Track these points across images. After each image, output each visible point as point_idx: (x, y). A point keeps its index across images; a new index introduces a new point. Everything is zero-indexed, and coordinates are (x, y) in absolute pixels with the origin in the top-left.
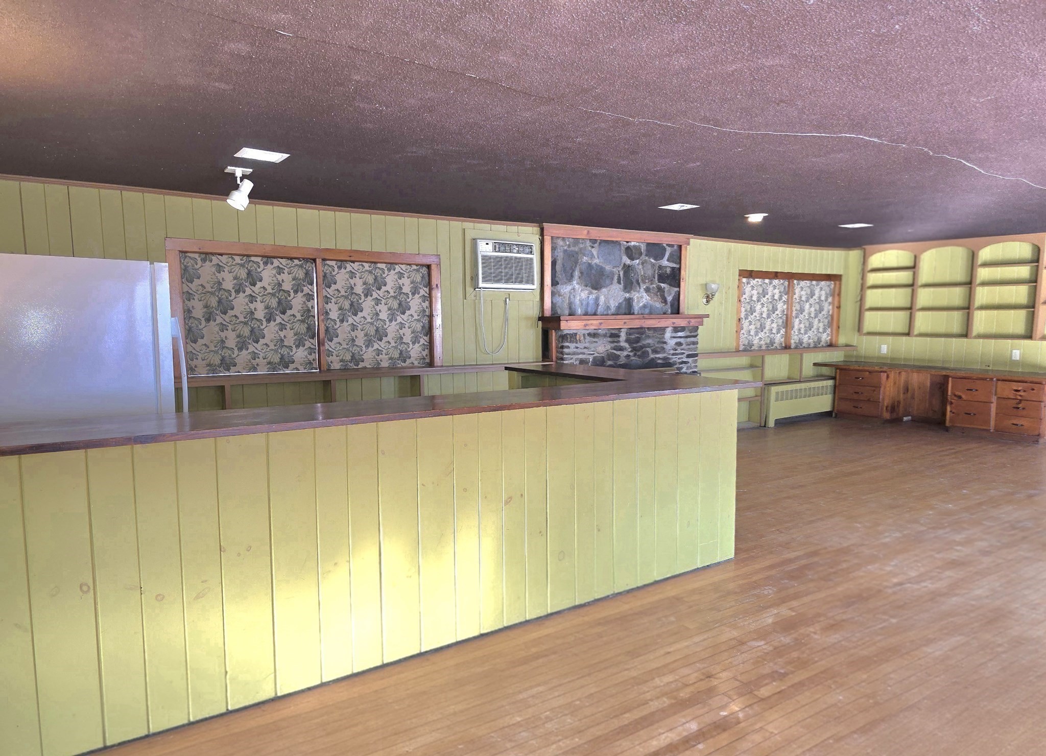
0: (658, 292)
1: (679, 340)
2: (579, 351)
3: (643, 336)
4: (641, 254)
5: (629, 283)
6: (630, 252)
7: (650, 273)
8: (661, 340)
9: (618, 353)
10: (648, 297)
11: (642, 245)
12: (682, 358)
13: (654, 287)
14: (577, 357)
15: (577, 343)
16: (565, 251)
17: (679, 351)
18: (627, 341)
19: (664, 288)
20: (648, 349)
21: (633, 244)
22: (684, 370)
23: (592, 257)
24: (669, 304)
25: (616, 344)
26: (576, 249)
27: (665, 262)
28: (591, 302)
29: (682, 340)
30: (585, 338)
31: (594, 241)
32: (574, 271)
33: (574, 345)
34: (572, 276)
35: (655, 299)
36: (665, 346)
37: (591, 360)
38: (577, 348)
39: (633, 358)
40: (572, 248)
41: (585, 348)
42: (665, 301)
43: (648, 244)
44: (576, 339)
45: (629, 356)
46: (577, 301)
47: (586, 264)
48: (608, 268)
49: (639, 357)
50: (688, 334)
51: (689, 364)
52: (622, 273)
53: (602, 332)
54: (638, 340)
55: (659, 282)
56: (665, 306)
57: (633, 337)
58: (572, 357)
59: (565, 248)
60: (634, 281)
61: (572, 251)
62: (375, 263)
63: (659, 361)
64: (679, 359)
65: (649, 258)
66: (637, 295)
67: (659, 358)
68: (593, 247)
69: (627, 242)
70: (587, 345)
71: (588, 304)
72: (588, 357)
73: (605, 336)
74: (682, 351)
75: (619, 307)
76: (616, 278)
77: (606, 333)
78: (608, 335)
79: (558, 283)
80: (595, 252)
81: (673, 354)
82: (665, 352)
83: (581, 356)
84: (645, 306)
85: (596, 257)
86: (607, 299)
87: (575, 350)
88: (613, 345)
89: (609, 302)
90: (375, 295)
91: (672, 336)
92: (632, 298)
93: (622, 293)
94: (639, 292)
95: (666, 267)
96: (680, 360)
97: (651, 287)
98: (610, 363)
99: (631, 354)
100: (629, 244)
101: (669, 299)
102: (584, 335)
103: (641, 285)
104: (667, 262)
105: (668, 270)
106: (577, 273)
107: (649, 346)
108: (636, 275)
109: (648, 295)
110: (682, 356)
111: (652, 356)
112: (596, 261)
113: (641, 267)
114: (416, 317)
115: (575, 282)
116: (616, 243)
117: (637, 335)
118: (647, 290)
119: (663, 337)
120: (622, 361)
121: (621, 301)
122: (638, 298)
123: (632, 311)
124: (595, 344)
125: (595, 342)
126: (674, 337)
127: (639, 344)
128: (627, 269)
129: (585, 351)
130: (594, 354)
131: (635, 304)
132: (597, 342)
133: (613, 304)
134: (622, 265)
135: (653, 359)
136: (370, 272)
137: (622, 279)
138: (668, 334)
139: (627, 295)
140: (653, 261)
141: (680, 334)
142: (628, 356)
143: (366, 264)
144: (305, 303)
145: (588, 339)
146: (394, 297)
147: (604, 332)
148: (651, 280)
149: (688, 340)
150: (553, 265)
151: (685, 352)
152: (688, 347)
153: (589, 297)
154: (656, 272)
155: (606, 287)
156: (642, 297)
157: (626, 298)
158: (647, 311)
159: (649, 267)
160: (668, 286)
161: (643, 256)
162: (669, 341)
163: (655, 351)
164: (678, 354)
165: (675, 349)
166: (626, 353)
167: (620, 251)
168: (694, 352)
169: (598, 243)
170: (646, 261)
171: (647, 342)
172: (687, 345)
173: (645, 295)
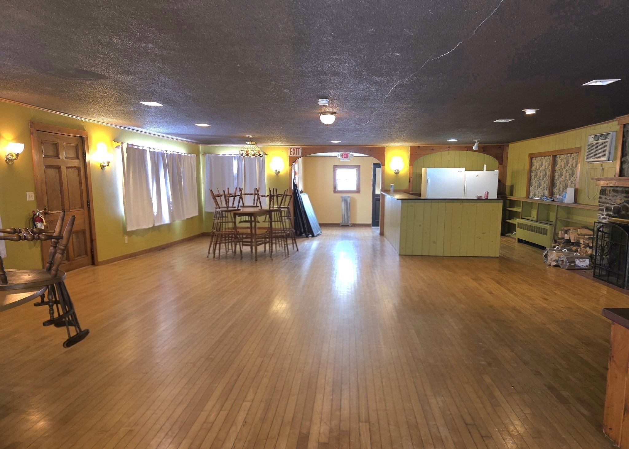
2: (607, 201)
14: (606, 205)
15: (606, 196)
30: (610, 193)
37: (612, 208)
38: (606, 199)
41: (610, 199)
44: (606, 192)
53: (619, 189)
58: (603, 204)
62: (567, 154)
70: (611, 198)
72: (611, 206)
73: (622, 192)
77: (623, 190)
78: (624, 191)
79: (625, 155)
83: (608, 205)
87: (604, 200)
88: (626, 199)
98: (623, 213)
102: (610, 191)
124: (615, 198)
125: (615, 196)
129: (609, 201)
130: (614, 204)
132: (617, 196)
136: (566, 158)
143: (565, 155)
144: (549, 173)
145: (612, 193)
146: (571, 169)
147: (621, 189)
150: (624, 143)
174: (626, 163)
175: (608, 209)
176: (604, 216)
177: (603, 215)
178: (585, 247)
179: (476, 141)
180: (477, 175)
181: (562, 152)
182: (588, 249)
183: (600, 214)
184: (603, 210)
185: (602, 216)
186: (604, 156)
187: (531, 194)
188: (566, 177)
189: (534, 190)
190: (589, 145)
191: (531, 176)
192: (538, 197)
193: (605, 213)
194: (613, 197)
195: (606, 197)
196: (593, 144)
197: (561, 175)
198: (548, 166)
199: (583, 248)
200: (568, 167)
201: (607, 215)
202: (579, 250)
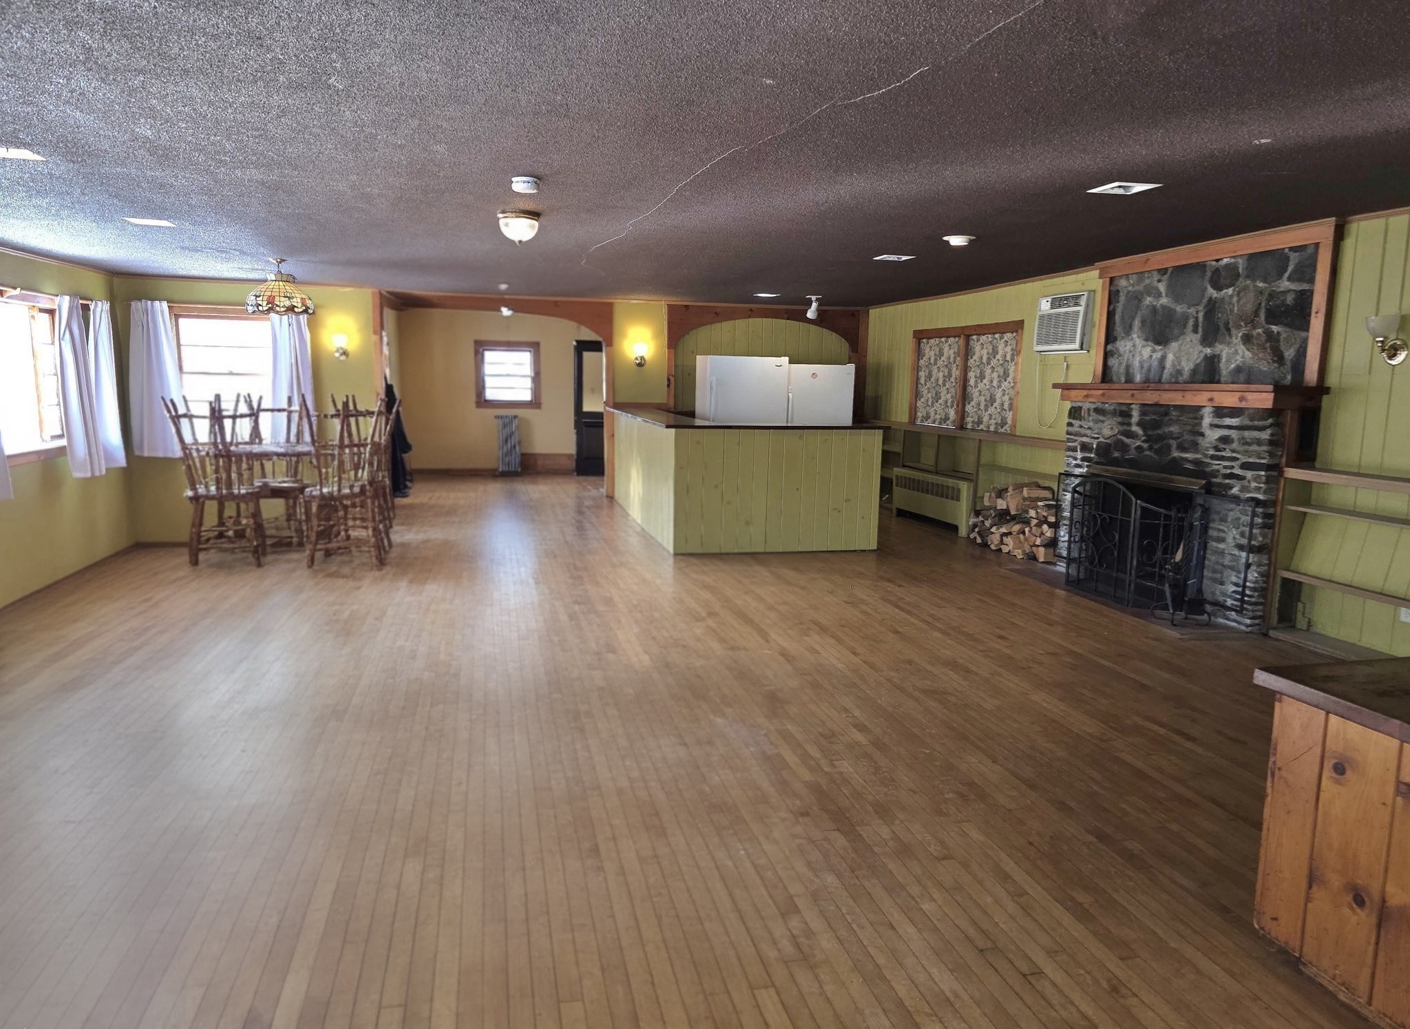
0: (1267, 341)
1: (1225, 432)
2: (1083, 431)
3: (1167, 418)
4: (1238, 275)
5: (1213, 331)
6: (1218, 277)
7: (1249, 308)
8: (1194, 429)
9: (1128, 441)
10: (1247, 353)
11: (1241, 262)
12: (1233, 467)
13: (1259, 334)
14: (1081, 439)
15: (1081, 420)
16: (1129, 292)
17: (1227, 454)
18: (1139, 424)
19: (1278, 333)
20: (1171, 442)
21: (1225, 261)
22: (1235, 491)
23: (1159, 295)
24: (1288, 363)
25: (1126, 427)
26: (1141, 287)
27: (1284, 284)
28: (1155, 364)
29: (1234, 434)
30: (1089, 415)
31: (1163, 272)
32: (1133, 319)
33: (1079, 423)
34: (1131, 327)
35: (1261, 355)
36: (1200, 439)
37: (1095, 446)
38: (1081, 427)
39: (1147, 453)
40: (1137, 288)
41: (1089, 428)
42: (1280, 359)
43: (1252, 257)
44: (1081, 414)
45: (1142, 448)
46: (1136, 363)
47: (1150, 308)
48: (1179, 309)
49: (1157, 452)
50: (1247, 422)
51: (1245, 483)
52: (1201, 315)
53: (1109, 408)
54: (1156, 425)
55: (1267, 323)
56: (1279, 367)
57: (1149, 418)
58: (1076, 438)
59: (1130, 288)
60: (1222, 326)
61: (1135, 291)
63: (1188, 466)
64: (1225, 467)
65: (1254, 280)
66: (1227, 349)
67: (1186, 460)
68: (1159, 281)
69: (1217, 261)
70: (1091, 424)
71: (1150, 367)
72: (1092, 441)
73: (1113, 413)
74: (1234, 455)
75: (1194, 372)
76: (1191, 322)
77: (1115, 410)
78: (1117, 413)
79: (1113, 339)
80: (1162, 287)
81: (1213, 457)
82: (1197, 451)
83: (1085, 439)
84: (1238, 370)
85: (1164, 295)
86: (1178, 358)
87: (1078, 429)
88: (1121, 428)
89: (1180, 364)
90: (992, 363)
91: (1214, 423)
92: (1219, 355)
93: (1200, 348)
94: (1229, 344)
95: (1285, 293)
96: (1229, 471)
97: (1255, 333)
98: (1116, 454)
99: (1145, 446)
100: (1220, 263)
101: (1289, 354)
102: (1089, 410)
103: (1234, 331)
104: (1287, 283)
105: (1290, 299)
106: (1137, 323)
107: (1171, 436)
108: (1225, 316)
109: (1248, 350)
110: (1233, 464)
111: (1176, 454)
112: (1164, 301)
113: (1235, 299)
115: (1135, 336)
116: (1201, 266)
117: (1154, 417)
118: (1247, 339)
119: (1200, 425)
120: (1132, 454)
121: (1199, 361)
122: (1228, 354)
123: (1217, 378)
124: (1099, 425)
125: (1101, 421)
126: (1217, 426)
127: (1159, 432)
128: (1211, 308)
129: (1088, 432)
130: (1098, 438)
131: (1222, 365)
132: (1103, 422)
133: (1187, 367)
134: (1205, 301)
135: (1174, 459)
136: (991, 342)
137: (1200, 325)
138: (1206, 420)
139: (1208, 351)
140: (1261, 285)
141: (1228, 421)
142: (1139, 448)
143: (990, 336)
144: (956, 373)
145: (1094, 416)
146: (1002, 365)
147: (1112, 408)
148: (1252, 321)
149: (1247, 434)
150: (1110, 316)
151: (1238, 456)
152: (1246, 447)
153: (1151, 356)
154: (1263, 305)
155: (1176, 339)
156: (1236, 352)
157: (1206, 355)
158: (1242, 377)
159: (1251, 296)
160: (1288, 329)
161: (1241, 279)
162: (1208, 432)
163: (1182, 448)
164: (1223, 458)
165: (1217, 449)
166: (1139, 443)
167: (1203, 277)
168: (1258, 461)
169: (1169, 272)
170: (1246, 288)
171: (1172, 429)
172: (1244, 444)
173: (1241, 348)
174: (1116, 356)
175: (1085, 447)
176: (1079, 462)
177: (1075, 459)
178: (1039, 525)
179: (814, 298)
180: (813, 374)
181: (982, 330)
182: (1045, 527)
183: (1068, 457)
184: (1074, 450)
185: (1074, 462)
186: (1073, 341)
187: (919, 414)
188: (992, 381)
189: (925, 407)
190: (1042, 317)
191: (918, 379)
192: (934, 422)
193: (1079, 455)
194: (1096, 422)
195: (1083, 423)
196: (1050, 316)
197: (982, 377)
198: (955, 358)
199: (1035, 526)
200: (995, 361)
201: (1083, 459)
202: (1027, 530)
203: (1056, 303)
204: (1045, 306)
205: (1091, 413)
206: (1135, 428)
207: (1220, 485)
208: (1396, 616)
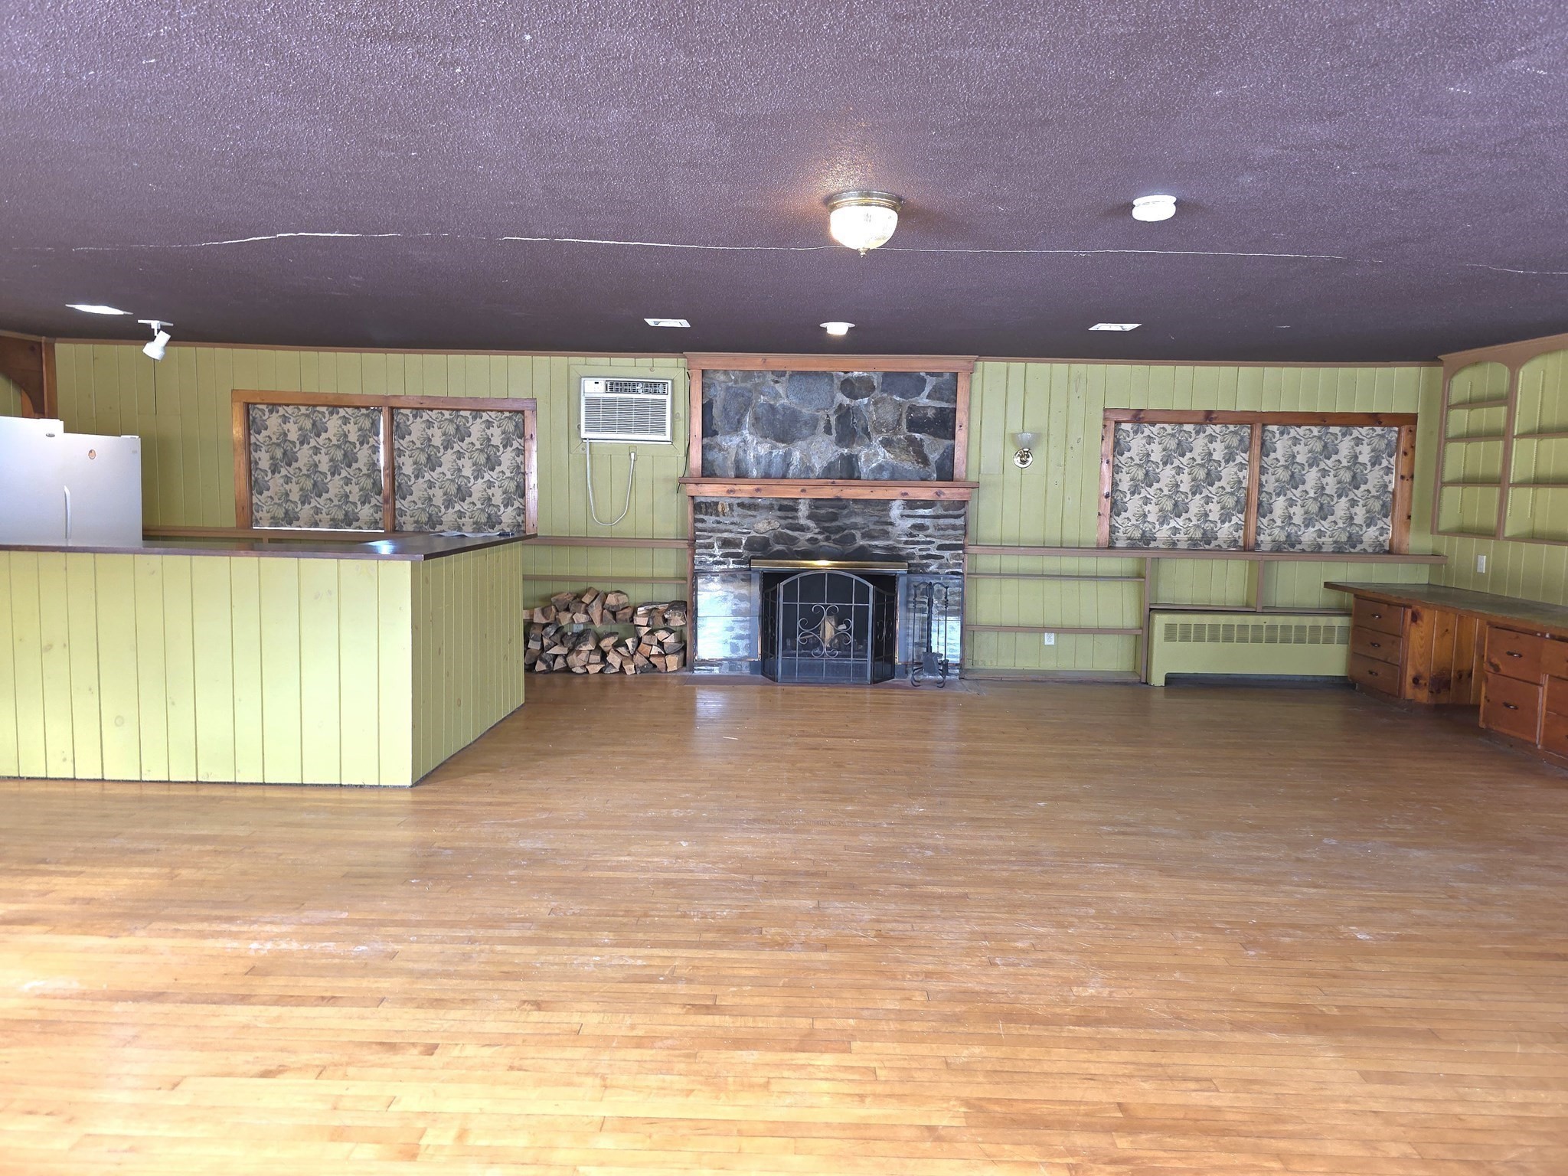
0: (909, 446)
2: (721, 526)
3: (845, 512)
4: (873, 388)
5: (849, 433)
6: (850, 387)
7: (890, 418)
8: (883, 519)
9: (796, 534)
10: (887, 454)
11: (875, 377)
12: (929, 549)
13: (900, 439)
14: (720, 535)
15: (718, 516)
16: (728, 388)
17: (921, 538)
18: (809, 517)
19: (921, 439)
20: (854, 532)
21: (856, 374)
22: (933, 568)
23: (777, 396)
24: (933, 464)
25: (790, 521)
26: (748, 385)
27: (923, 400)
28: (777, 460)
29: (927, 522)
31: (779, 374)
32: (743, 415)
33: (714, 518)
34: (739, 422)
35: (904, 457)
36: (890, 528)
37: (744, 542)
38: (719, 522)
39: (824, 543)
40: (743, 385)
41: (732, 523)
42: (925, 461)
43: (886, 375)
44: (717, 509)
45: (817, 539)
46: (751, 456)
47: (766, 407)
48: (806, 411)
49: (836, 542)
50: (941, 512)
51: (944, 561)
52: (833, 420)
53: (763, 503)
54: (834, 517)
55: (909, 431)
56: (924, 467)
57: (823, 511)
58: (710, 534)
59: (730, 384)
60: (859, 430)
61: (740, 388)
62: (458, 410)
63: (879, 552)
64: (920, 550)
65: (892, 394)
66: (866, 450)
67: (877, 547)
68: (777, 382)
69: (846, 373)
70: (736, 519)
71: (770, 464)
72: (739, 536)
73: (770, 508)
74: (928, 539)
75: (828, 468)
76: (822, 424)
77: (771, 504)
78: (776, 507)
79: (715, 433)
80: (781, 388)
81: (906, 543)
82: (888, 538)
83: (725, 535)
84: (881, 468)
85: (783, 395)
86: (806, 456)
88: (785, 522)
89: (809, 460)
90: (456, 447)
91: (905, 514)
92: (856, 455)
93: (835, 448)
94: (869, 446)
95: (925, 408)
96: (924, 553)
97: (894, 438)
98: (779, 547)
99: (820, 537)
100: (850, 375)
101: (934, 457)
102: (731, 506)
103: (873, 435)
104: (927, 400)
105: (930, 414)
106: (748, 419)
107: (855, 526)
108: (862, 422)
109: (888, 451)
110: (929, 546)
111: (862, 542)
112: (785, 401)
113: (872, 408)
114: (508, 474)
115: (746, 432)
116: (828, 375)
117: (830, 510)
118: (887, 444)
119: (888, 516)
120: (803, 546)
121: (833, 459)
122: (867, 455)
123: (856, 475)
124: (752, 520)
125: (750, 516)
126: (909, 516)
127: (836, 523)
128: (844, 413)
129: (732, 527)
130: (749, 533)
131: (862, 464)
132: (754, 516)
133: (818, 464)
134: (835, 406)
135: (862, 547)
136: (451, 421)
137: (833, 427)
138: (895, 511)
139: (845, 451)
140: (898, 399)
141: (921, 512)
142: (812, 540)
143: (446, 412)
145: (738, 510)
146: (480, 450)
147: (768, 502)
148: (894, 429)
149: (941, 521)
150: (707, 408)
151: (934, 540)
152: (942, 532)
153: (771, 453)
154: (904, 416)
155: (804, 438)
156: (876, 454)
157: (842, 454)
158: (886, 475)
159: (890, 408)
160: (931, 437)
161: (876, 391)
162: (898, 522)
163: (867, 535)
164: (918, 543)
165: (911, 535)
166: (809, 535)
167: (831, 385)
168: (955, 542)
169: (787, 375)
170: (883, 400)
171: (853, 520)
172: (939, 530)
173: (881, 451)
174: (716, 450)
175: (727, 543)
176: (718, 559)
177: (712, 556)
179: (155, 324)
180: (91, 451)
183: (695, 554)
184: (710, 546)
185: (711, 559)
186: (663, 432)
188: (458, 470)
189: (280, 503)
190: (591, 401)
192: (311, 525)
193: (717, 551)
194: (745, 516)
195: (721, 519)
196: (605, 400)
197: (432, 464)
200: (463, 444)
201: (728, 555)
203: (614, 386)
204: (593, 388)
205: (735, 507)
206: (802, 521)
207: (917, 565)
208: (1041, 642)
